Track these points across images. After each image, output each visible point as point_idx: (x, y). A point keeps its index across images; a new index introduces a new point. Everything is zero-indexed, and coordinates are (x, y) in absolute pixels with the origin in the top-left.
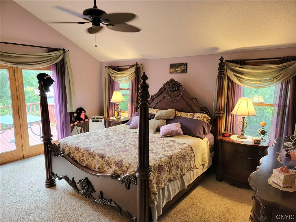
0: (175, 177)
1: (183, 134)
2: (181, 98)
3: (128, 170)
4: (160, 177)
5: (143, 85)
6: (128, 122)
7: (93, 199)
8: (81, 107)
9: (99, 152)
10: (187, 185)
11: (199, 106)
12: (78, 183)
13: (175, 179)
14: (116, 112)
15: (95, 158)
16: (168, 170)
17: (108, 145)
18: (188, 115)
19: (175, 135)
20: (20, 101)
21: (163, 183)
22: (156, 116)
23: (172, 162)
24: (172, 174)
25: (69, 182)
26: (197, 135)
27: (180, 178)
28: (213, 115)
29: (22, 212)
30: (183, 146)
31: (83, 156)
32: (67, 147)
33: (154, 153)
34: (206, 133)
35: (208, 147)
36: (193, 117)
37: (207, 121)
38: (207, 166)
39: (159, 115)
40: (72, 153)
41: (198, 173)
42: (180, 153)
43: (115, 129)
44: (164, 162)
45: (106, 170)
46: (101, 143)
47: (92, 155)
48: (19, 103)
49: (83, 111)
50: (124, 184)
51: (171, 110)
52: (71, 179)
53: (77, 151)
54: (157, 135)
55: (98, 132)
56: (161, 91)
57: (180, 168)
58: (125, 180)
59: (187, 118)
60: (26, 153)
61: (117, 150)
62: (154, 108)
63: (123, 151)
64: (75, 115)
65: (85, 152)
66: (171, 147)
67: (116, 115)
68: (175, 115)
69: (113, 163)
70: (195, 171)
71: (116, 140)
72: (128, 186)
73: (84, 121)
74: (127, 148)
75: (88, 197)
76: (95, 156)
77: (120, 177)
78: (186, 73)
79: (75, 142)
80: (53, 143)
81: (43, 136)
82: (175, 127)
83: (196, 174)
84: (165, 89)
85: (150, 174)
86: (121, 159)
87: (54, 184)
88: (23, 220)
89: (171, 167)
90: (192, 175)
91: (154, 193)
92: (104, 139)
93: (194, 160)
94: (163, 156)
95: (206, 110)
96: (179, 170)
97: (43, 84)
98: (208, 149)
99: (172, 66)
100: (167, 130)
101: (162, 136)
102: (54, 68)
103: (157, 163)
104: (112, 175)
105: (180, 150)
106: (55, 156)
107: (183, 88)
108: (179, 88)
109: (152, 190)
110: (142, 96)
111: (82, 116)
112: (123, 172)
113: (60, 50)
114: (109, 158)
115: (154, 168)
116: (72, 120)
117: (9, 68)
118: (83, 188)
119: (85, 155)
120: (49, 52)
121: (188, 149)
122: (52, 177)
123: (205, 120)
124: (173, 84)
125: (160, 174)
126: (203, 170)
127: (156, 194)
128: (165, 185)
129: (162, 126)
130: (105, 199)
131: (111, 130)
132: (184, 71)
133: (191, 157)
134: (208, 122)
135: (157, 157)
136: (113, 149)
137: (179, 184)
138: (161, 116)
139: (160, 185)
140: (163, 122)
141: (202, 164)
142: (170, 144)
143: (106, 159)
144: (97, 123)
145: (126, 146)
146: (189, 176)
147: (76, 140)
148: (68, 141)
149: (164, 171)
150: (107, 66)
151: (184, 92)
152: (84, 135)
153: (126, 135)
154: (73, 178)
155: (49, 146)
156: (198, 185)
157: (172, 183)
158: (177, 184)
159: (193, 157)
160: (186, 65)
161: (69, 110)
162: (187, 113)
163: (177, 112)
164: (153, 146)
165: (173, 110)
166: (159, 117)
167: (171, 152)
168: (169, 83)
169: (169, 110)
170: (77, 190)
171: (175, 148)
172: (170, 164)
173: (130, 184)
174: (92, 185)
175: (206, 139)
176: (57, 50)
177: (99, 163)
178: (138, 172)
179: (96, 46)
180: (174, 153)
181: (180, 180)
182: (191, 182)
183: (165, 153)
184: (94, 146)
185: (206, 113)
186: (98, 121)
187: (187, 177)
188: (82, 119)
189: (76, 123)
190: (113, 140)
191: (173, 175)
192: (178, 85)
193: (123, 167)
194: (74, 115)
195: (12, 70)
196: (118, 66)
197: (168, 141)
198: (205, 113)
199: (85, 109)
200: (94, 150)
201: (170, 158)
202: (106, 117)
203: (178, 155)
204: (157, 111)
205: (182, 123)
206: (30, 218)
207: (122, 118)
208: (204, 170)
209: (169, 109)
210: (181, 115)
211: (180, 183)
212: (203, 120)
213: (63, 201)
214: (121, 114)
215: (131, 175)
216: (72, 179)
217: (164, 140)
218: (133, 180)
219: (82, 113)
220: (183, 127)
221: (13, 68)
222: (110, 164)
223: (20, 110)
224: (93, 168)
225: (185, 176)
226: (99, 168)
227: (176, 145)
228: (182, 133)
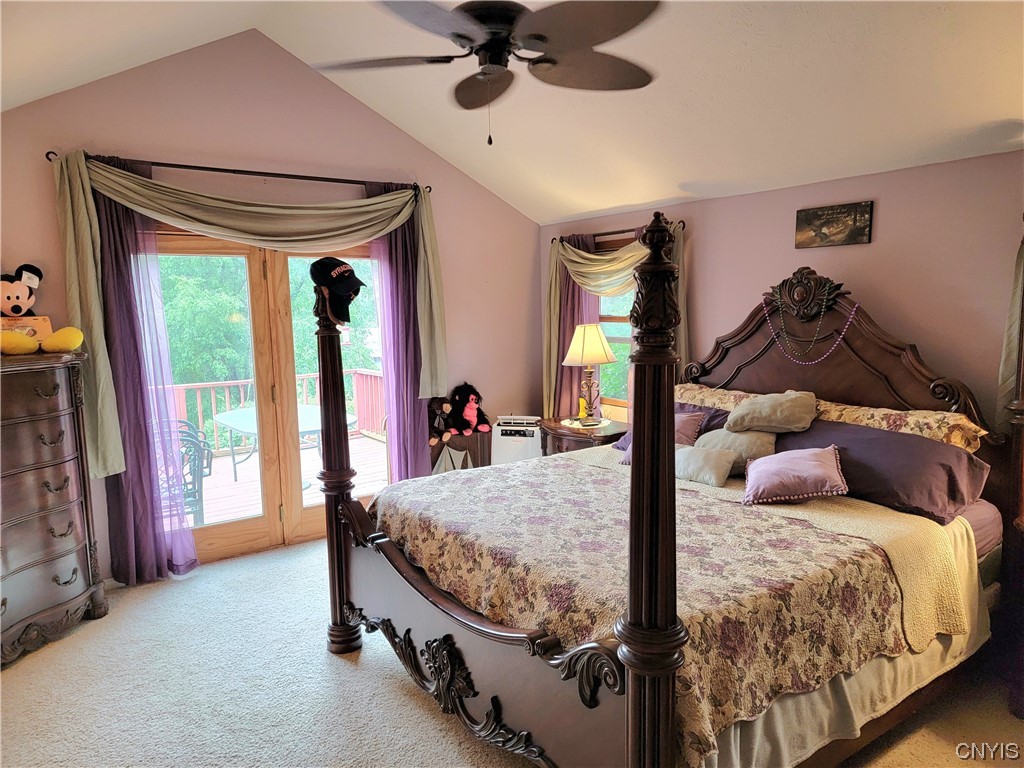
0: (804, 679)
1: (850, 495)
2: (844, 345)
3: (596, 627)
4: (730, 673)
5: (649, 267)
6: (622, 438)
7: (468, 722)
8: (466, 384)
9: (496, 543)
10: (860, 719)
11: (926, 377)
12: (422, 653)
13: (806, 689)
14: (583, 402)
15: (480, 565)
16: (772, 646)
17: (531, 521)
18: (875, 418)
19: (813, 498)
20: (279, 358)
21: (746, 700)
22: (730, 418)
23: (789, 611)
24: (788, 664)
25: (394, 644)
26: (915, 504)
27: (827, 686)
28: (1000, 418)
29: (241, 730)
30: (843, 548)
31: (442, 555)
32: (394, 518)
33: (712, 565)
34: (963, 500)
35: (970, 562)
36: (901, 426)
37: (969, 444)
38: (964, 646)
39: (745, 412)
40: (409, 538)
41: (919, 671)
42: (831, 577)
43: (571, 463)
44: (751, 608)
45: (516, 614)
46: (508, 509)
47: (469, 550)
48: (276, 365)
49: (472, 397)
50: (575, 681)
51: (799, 394)
52: (401, 633)
53: (425, 535)
54: (732, 493)
55: (509, 469)
56: (757, 318)
57: (828, 642)
58: (579, 667)
59: (867, 428)
60: (291, 528)
61: (562, 543)
62: (725, 387)
63: (583, 547)
64: (447, 408)
65: (450, 538)
66: (786, 548)
67: (583, 414)
68: (814, 416)
69: (539, 592)
70: (903, 661)
71: (567, 501)
72: (588, 692)
73: (476, 430)
74: (603, 536)
75: (453, 712)
76: (481, 555)
77: (561, 651)
78: (870, 242)
79: (424, 499)
80: (355, 499)
81: (323, 474)
82: (812, 462)
83: (906, 676)
84: (774, 311)
85: (682, 655)
86: (572, 577)
87: (354, 644)
88: (236, 760)
89: (785, 634)
90: (886, 678)
91: (700, 743)
92: (525, 497)
93: (897, 613)
94: (748, 582)
95: (962, 399)
96: (825, 649)
97: (327, 296)
98: (971, 568)
99: (807, 218)
100: (777, 474)
101: (751, 498)
102: (383, 248)
103: (719, 612)
104: (532, 640)
105: (830, 564)
106: (357, 545)
107: (853, 304)
108: (835, 303)
109: (691, 727)
110: (644, 313)
111: (470, 413)
112: (576, 630)
113: (404, 187)
114: (527, 570)
115: (702, 631)
116: (436, 425)
117: (249, 253)
118: (438, 672)
119: (447, 548)
120: (368, 197)
121: (872, 561)
122: (348, 617)
123: (957, 440)
124: (807, 291)
125: (729, 661)
126: (943, 659)
127: (709, 746)
128: (754, 710)
129: (754, 458)
130: (509, 731)
131: (556, 466)
132: (861, 235)
133: (886, 601)
134: (971, 451)
135: (719, 585)
136: (549, 535)
137: (825, 713)
138: (752, 419)
139: (729, 707)
140: (759, 442)
141: (939, 636)
142: (785, 533)
143: (518, 571)
144: (517, 438)
145: (601, 527)
146: (874, 684)
147: (428, 493)
148: (401, 494)
149: (749, 650)
150: (558, 238)
151: (858, 321)
152: (458, 476)
153: (610, 486)
154: (408, 631)
155: (340, 508)
156: (920, 727)
157: (790, 703)
158: (814, 712)
159: (895, 600)
160: (870, 207)
161: (425, 394)
162: (872, 410)
163: (824, 405)
164: (709, 537)
165: (808, 397)
166: (746, 423)
167: (785, 569)
168: (792, 284)
169: (791, 394)
170: (418, 678)
171: (808, 553)
172: (778, 619)
173: (600, 685)
174: (466, 669)
175: (960, 525)
176: (394, 187)
177: (492, 586)
178: (627, 643)
179: (490, 142)
180: (801, 573)
181: (830, 697)
182: (883, 709)
183: (760, 571)
184: (482, 520)
185: (963, 410)
186: (518, 433)
187: (861, 688)
188: (466, 424)
189: (446, 437)
190: (554, 501)
191: (794, 668)
192: (829, 294)
193: (574, 611)
194: (441, 408)
195: (258, 256)
196: (595, 236)
197: (776, 520)
198: (956, 411)
199: (478, 391)
200: (481, 532)
201: (782, 593)
202: (549, 419)
203: (818, 585)
204: (738, 400)
205: (844, 449)
206: (257, 756)
207: (605, 423)
208: (951, 664)
209: (788, 392)
210: (840, 417)
211: (829, 708)
212: (949, 440)
213: (375, 711)
214: (604, 409)
215: (600, 652)
216: (405, 636)
217: (759, 516)
218: (606, 674)
219: (468, 401)
220: (847, 466)
221: (262, 253)
222: (531, 593)
223: (277, 386)
224: (472, 601)
225: (852, 678)
226: (493, 606)
227: (813, 539)
228: (844, 488)
